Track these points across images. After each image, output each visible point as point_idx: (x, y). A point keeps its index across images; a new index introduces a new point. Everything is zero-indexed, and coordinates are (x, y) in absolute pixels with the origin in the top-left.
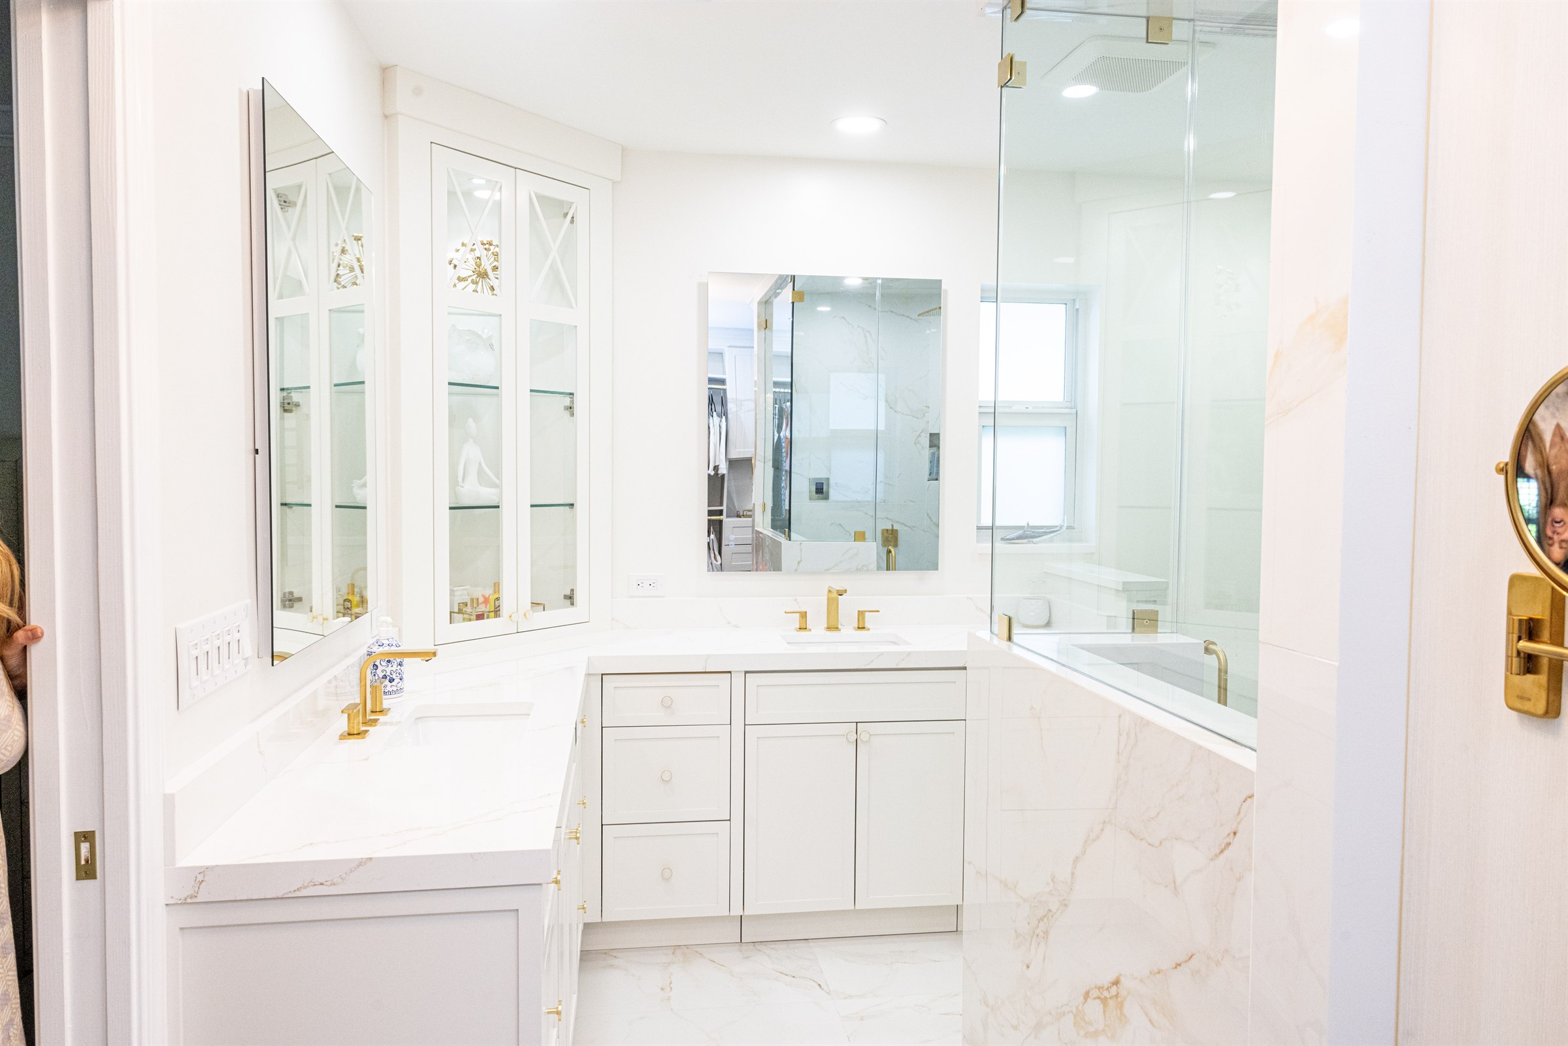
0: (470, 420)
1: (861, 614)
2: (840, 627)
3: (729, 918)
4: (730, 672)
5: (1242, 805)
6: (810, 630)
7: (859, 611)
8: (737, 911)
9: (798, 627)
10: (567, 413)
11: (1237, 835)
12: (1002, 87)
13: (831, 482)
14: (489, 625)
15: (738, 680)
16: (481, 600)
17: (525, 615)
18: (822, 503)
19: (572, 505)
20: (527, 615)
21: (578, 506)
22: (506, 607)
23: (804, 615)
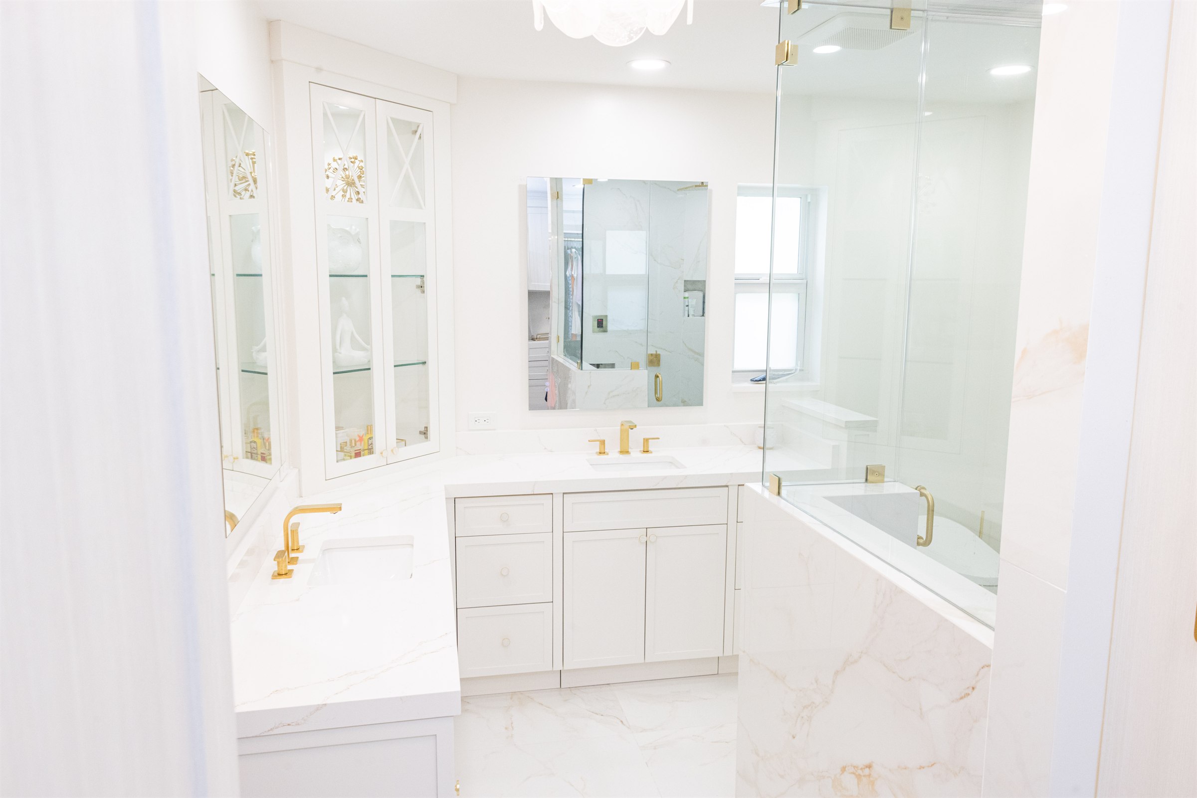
0: (344, 299)
1: (646, 441)
2: (630, 450)
3: (553, 672)
4: (552, 494)
5: (980, 670)
6: (608, 454)
7: (644, 439)
8: (558, 667)
9: (598, 451)
10: (419, 291)
11: (975, 690)
12: (778, 65)
13: (609, 318)
14: (365, 460)
15: (558, 500)
16: (357, 439)
17: (392, 451)
18: (601, 335)
19: (424, 363)
20: (394, 451)
21: (431, 364)
22: (378, 445)
23: (603, 443)
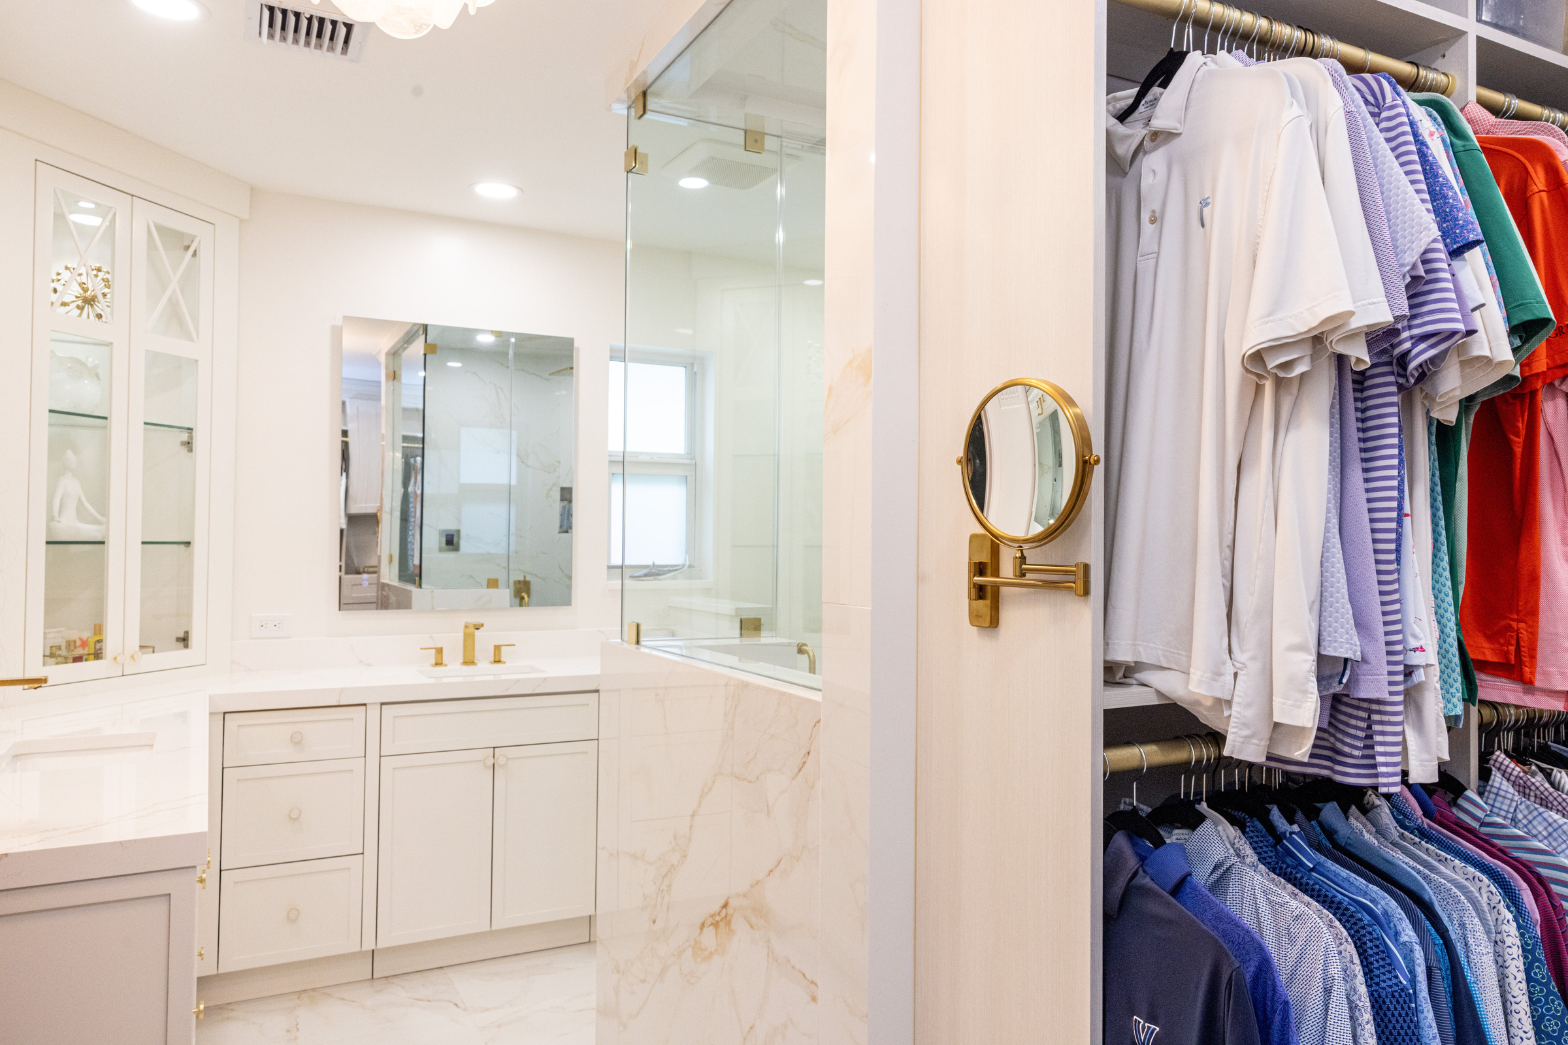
0: (69, 452)
1: (497, 648)
2: (476, 661)
3: (361, 954)
4: (365, 705)
5: (812, 730)
6: (446, 665)
7: (495, 646)
8: (369, 945)
9: (434, 662)
10: (184, 450)
11: (810, 754)
12: (628, 172)
13: (462, 534)
14: (89, 667)
15: (373, 712)
16: (78, 643)
17: (132, 657)
18: (451, 555)
19: (188, 544)
20: (135, 656)
21: (198, 545)
22: (111, 646)
23: (439, 651)
